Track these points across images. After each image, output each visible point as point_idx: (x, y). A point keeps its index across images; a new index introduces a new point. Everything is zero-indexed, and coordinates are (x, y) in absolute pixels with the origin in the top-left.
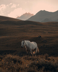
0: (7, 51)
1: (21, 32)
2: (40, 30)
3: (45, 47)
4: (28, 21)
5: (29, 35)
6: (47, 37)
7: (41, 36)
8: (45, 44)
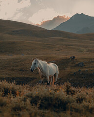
0: (21, 78)
1: (44, 49)
2: (75, 47)
3: (81, 73)
4: (56, 30)
5: (55, 54)
6: (86, 59)
7: (74, 57)
8: (81, 70)
